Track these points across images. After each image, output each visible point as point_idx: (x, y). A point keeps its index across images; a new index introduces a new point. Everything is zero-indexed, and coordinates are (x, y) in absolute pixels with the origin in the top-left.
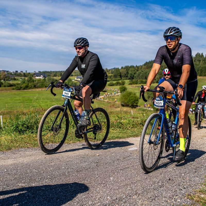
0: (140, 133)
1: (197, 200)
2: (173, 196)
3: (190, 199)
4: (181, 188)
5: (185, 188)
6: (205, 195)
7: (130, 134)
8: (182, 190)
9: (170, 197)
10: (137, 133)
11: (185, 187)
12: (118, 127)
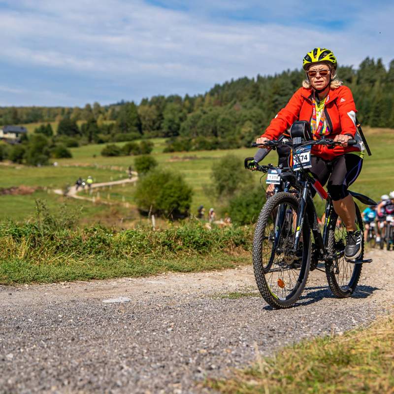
0: (156, 268)
1: (229, 389)
2: (167, 383)
3: (209, 389)
4: (199, 368)
5: (211, 369)
6: (259, 381)
7: (125, 270)
8: (199, 372)
9: (158, 385)
10: (147, 268)
11: (213, 366)
12: (92, 253)
